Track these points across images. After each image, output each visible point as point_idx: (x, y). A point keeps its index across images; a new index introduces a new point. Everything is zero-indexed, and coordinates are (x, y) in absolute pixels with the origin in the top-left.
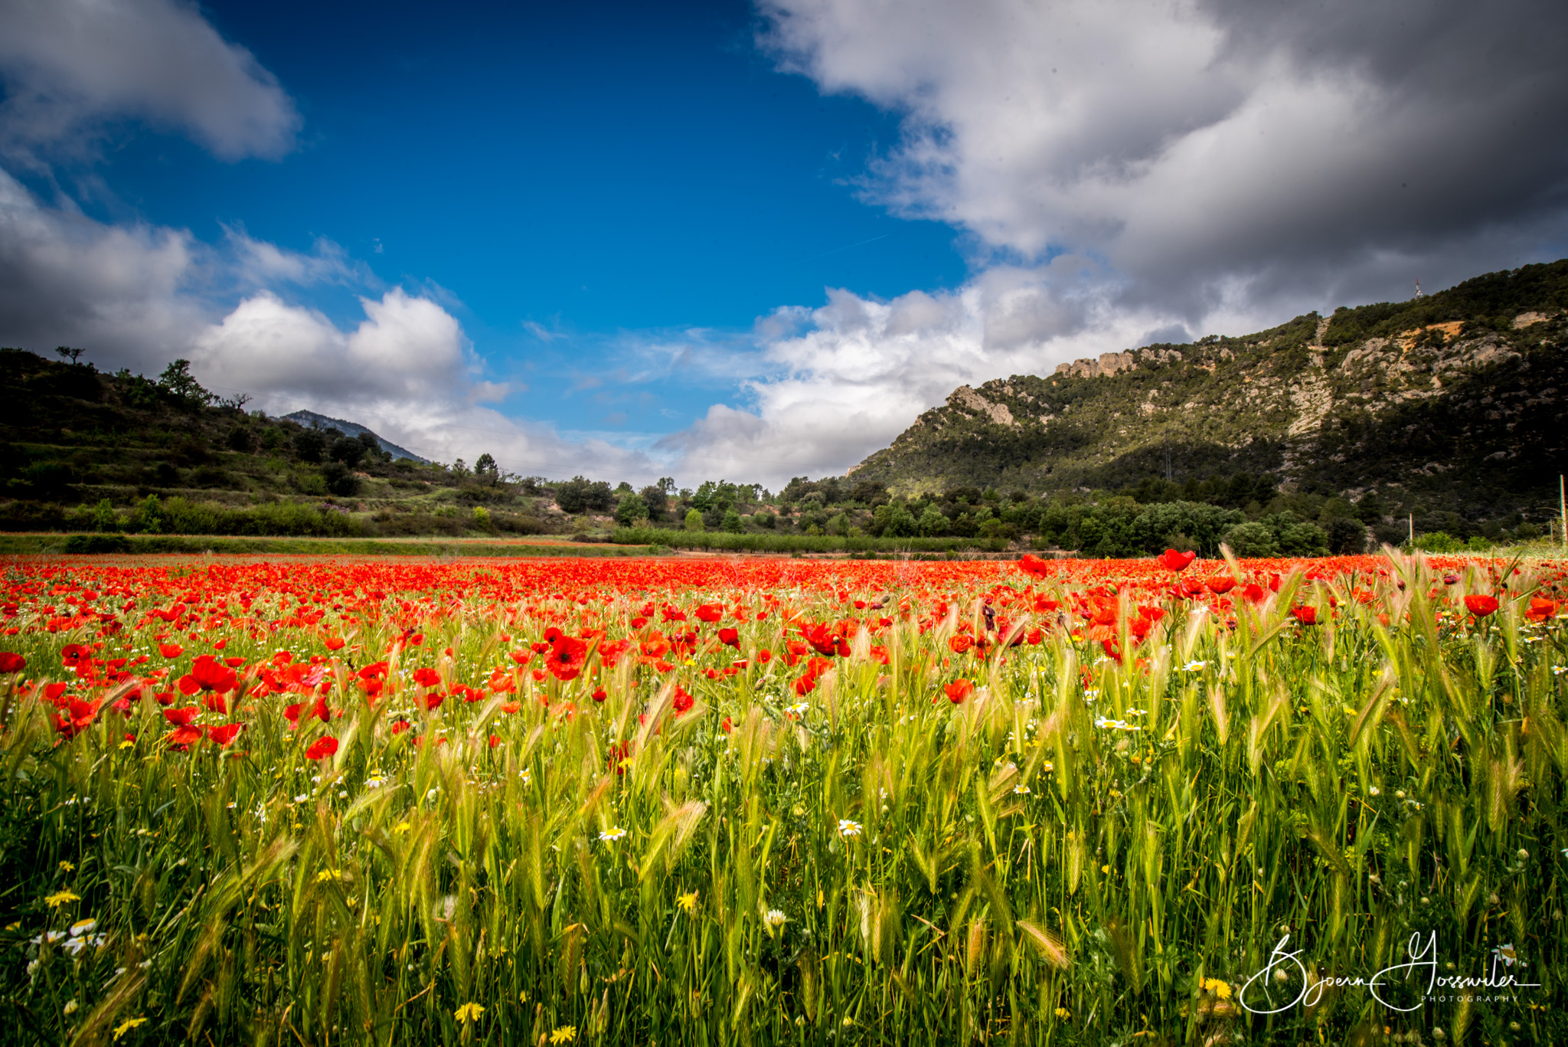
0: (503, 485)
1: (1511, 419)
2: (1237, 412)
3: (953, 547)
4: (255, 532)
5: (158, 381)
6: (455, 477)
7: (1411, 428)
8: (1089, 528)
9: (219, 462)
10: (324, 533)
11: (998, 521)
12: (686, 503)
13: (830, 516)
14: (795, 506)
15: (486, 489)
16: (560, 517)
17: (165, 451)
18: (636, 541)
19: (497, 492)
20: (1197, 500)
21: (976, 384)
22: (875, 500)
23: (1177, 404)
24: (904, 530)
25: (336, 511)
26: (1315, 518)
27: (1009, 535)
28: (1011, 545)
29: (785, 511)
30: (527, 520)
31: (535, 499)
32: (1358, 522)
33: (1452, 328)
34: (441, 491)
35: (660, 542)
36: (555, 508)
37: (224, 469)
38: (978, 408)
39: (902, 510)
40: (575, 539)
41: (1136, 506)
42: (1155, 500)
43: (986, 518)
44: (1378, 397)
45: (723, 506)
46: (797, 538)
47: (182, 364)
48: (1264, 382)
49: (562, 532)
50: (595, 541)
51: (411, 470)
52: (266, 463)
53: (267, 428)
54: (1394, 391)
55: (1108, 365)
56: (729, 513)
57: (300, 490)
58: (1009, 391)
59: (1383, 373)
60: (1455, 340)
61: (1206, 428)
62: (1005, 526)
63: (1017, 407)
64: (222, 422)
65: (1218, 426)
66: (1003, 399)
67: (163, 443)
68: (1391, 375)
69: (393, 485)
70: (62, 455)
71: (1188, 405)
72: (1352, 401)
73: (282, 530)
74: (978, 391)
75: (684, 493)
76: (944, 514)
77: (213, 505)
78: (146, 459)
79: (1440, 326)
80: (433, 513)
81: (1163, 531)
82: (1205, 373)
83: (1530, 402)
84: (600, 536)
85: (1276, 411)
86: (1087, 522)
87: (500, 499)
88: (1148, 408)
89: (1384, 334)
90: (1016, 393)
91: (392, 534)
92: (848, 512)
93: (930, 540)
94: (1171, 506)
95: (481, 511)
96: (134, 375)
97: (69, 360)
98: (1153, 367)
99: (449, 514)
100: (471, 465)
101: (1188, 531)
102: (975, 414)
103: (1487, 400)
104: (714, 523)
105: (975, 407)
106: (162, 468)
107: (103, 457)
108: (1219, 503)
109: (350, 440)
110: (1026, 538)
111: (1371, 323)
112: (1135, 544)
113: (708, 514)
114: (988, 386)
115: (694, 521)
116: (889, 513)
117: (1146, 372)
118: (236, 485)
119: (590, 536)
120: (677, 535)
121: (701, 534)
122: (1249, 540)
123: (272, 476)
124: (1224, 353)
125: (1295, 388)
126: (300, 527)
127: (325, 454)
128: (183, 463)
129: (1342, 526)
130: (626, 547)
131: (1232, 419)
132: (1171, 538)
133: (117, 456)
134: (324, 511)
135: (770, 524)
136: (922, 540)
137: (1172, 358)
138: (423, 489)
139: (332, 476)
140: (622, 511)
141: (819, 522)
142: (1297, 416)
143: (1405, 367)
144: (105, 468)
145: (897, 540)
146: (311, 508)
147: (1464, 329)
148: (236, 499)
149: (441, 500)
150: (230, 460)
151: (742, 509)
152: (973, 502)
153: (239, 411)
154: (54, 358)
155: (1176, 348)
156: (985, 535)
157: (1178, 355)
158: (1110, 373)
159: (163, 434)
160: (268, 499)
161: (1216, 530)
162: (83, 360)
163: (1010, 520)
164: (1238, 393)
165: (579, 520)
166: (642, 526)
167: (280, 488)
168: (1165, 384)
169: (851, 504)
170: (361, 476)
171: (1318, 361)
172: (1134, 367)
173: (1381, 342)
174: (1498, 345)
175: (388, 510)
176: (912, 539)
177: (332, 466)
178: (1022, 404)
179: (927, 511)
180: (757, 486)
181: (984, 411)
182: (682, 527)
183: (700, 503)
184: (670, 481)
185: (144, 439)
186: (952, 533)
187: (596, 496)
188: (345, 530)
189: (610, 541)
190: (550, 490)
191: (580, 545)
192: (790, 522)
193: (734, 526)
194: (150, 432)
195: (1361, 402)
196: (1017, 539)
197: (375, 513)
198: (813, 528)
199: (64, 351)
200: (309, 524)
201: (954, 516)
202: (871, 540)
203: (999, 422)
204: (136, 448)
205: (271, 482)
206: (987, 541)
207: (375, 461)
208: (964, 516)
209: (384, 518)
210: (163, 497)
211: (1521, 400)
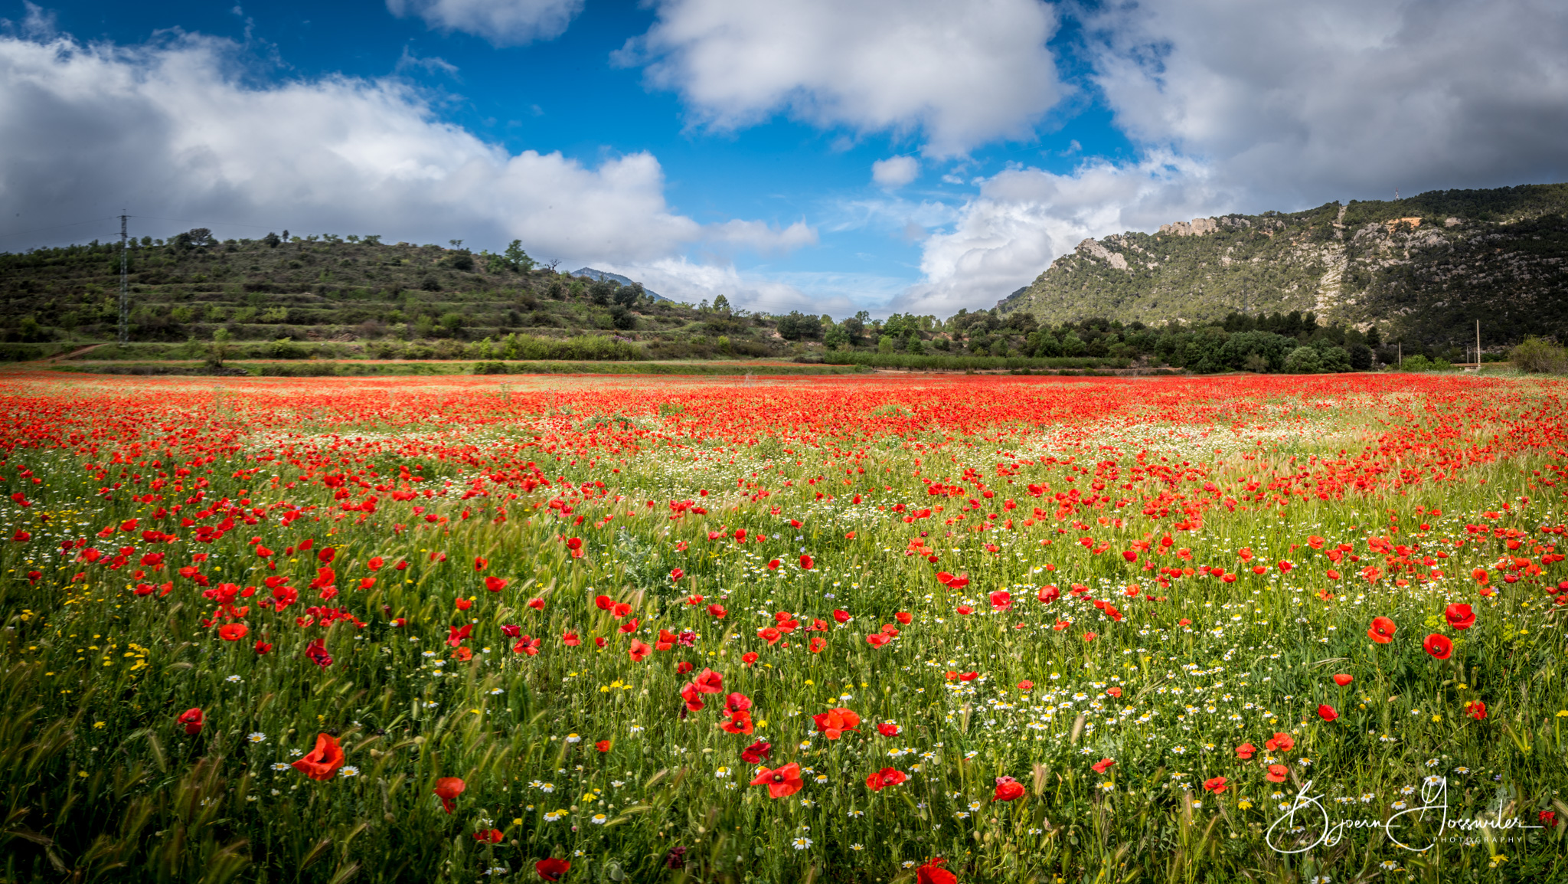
0: (737, 318)
1: (1445, 282)
2: (1288, 267)
3: (1089, 365)
4: (572, 357)
5: (503, 255)
6: (702, 314)
7: (1394, 284)
8: (1192, 351)
9: (544, 308)
10: (616, 358)
11: (1123, 344)
12: (880, 332)
13: (993, 340)
14: (964, 333)
15: (725, 322)
16: (781, 343)
17: (511, 302)
18: (843, 362)
19: (733, 324)
20: (1265, 330)
21: (1099, 238)
22: (1027, 327)
23: (1247, 258)
24: (1050, 351)
25: (624, 342)
26: (1341, 343)
27: (1131, 355)
28: (1133, 363)
29: (957, 337)
30: (757, 346)
31: (762, 329)
32: (1367, 347)
33: (1415, 221)
34: (691, 324)
35: (862, 362)
36: (777, 336)
37: (547, 312)
38: (1100, 256)
39: (1049, 335)
40: (796, 361)
41: (1225, 334)
42: (1238, 330)
43: (1113, 342)
44: (1374, 262)
45: (908, 333)
46: (970, 359)
47: (517, 242)
48: (1305, 246)
49: (784, 355)
50: (811, 362)
51: (669, 309)
52: (572, 307)
53: (572, 282)
54: (1384, 259)
55: (1198, 227)
56: (913, 339)
57: (596, 327)
58: (1124, 243)
59: (1377, 246)
60: (1417, 228)
61: (1267, 277)
62: (1129, 349)
63: (1129, 255)
64: (544, 280)
65: (1275, 276)
66: (1120, 250)
67: (509, 297)
68: (1382, 248)
69: (658, 320)
70: (457, 309)
71: (1255, 260)
72: (1360, 263)
73: (589, 356)
74: (1100, 243)
75: (876, 323)
76: (1082, 339)
77: (543, 338)
78: (501, 309)
79: (1408, 219)
80: (689, 342)
81: (1245, 353)
82: (1266, 237)
83: (1454, 272)
84: (814, 358)
85: (1313, 267)
86: (1191, 345)
87: (735, 330)
88: (1227, 260)
89: (1379, 221)
90: (1130, 245)
91: (661, 358)
92: (1007, 337)
93: (1072, 359)
94: (1249, 334)
95: (724, 339)
96: (490, 253)
97: (455, 248)
98: (1230, 230)
99: (701, 342)
100: (711, 304)
101: (1261, 352)
102: (1098, 261)
103: (1433, 269)
104: (902, 347)
105: (1098, 255)
106: (512, 315)
107: (478, 309)
108: (1280, 332)
109: (626, 288)
110: (1144, 357)
111: (1371, 212)
112: (1224, 362)
113: (896, 340)
114: (1108, 239)
115: (886, 346)
116: (1039, 338)
117: (1225, 234)
118: (555, 324)
119: (807, 357)
120: (875, 357)
121: (893, 356)
122: (1304, 360)
123: (577, 316)
124: (1279, 223)
125: (1325, 252)
126: (601, 354)
127: (610, 300)
128: (522, 310)
129: (1358, 349)
130: (838, 367)
131: (1284, 271)
132: (1249, 358)
133: (485, 307)
134: (615, 341)
135: (945, 347)
136: (1065, 359)
137: (1244, 224)
138: (679, 323)
139: (617, 315)
140: (830, 338)
141: (984, 346)
142: (1326, 271)
143: (1390, 243)
144: (480, 316)
145: (1045, 360)
146: (606, 339)
147: (1422, 222)
148: (557, 333)
149: (692, 331)
150: (551, 306)
151: (922, 336)
152: (1103, 330)
153: (553, 272)
154: (448, 247)
155: (1246, 218)
156: (1113, 355)
157: (1248, 222)
158: (1199, 233)
159: (509, 291)
160: (579, 334)
161: (1279, 352)
162: (463, 247)
163: (1131, 344)
164: (1288, 253)
165: (797, 345)
166: (845, 349)
167: (583, 324)
168: (1239, 243)
169: (1008, 331)
170: (635, 314)
171: (1339, 235)
172: (1217, 230)
173: (1377, 226)
174: (1439, 235)
175: (657, 340)
176: (1057, 359)
177: (617, 307)
178: (1133, 253)
179: (1068, 337)
180: (932, 317)
181: (1105, 259)
182: (876, 351)
183: (891, 331)
184: (866, 314)
185: (499, 296)
186: (1087, 354)
187: (809, 326)
188: (630, 355)
189: (822, 362)
190: (773, 323)
191: (802, 366)
192: (961, 346)
193: (918, 349)
194: (501, 290)
195: (1366, 265)
196: (1137, 359)
197: (649, 342)
198: (979, 350)
199: (453, 242)
200: (606, 352)
201: (1089, 341)
202: (1024, 359)
203: (1116, 267)
204: (495, 302)
205: (578, 321)
206: (1115, 360)
207: (644, 303)
208: (1096, 341)
209: (656, 346)
210: (517, 334)
211: (1449, 270)
